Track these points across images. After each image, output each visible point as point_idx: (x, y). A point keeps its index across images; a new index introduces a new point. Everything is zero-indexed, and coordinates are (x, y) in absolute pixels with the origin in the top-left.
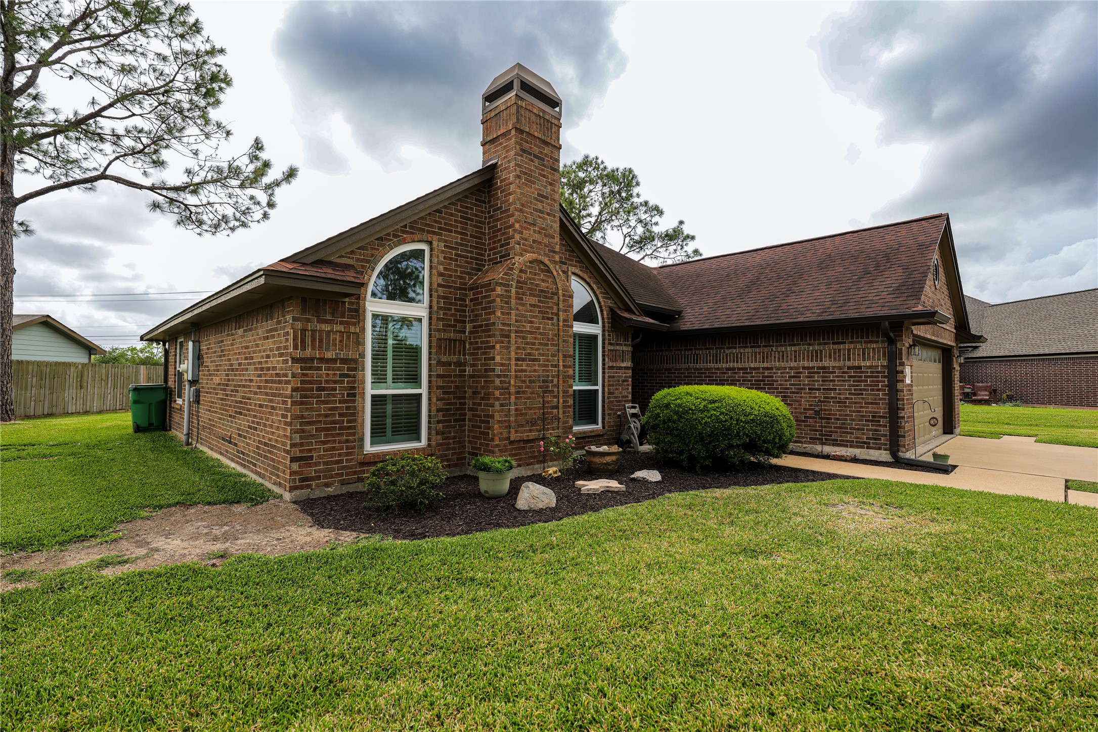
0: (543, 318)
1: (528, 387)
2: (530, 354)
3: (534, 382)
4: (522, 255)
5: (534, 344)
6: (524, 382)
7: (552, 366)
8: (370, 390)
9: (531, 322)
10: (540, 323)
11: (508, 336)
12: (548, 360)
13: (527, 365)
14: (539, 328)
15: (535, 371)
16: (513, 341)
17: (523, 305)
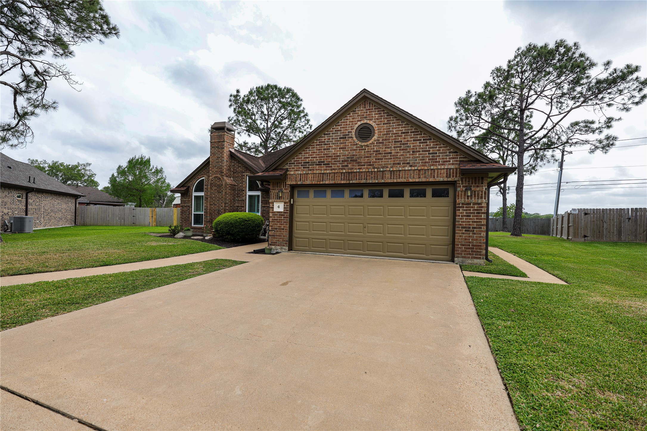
0: (218, 193)
1: (213, 212)
2: (214, 203)
3: (215, 211)
4: (212, 176)
5: (215, 200)
6: (212, 211)
7: (221, 206)
8: (193, 213)
9: (214, 194)
10: (217, 194)
11: (208, 199)
12: (219, 205)
13: (213, 206)
14: (217, 196)
15: (215, 208)
16: (209, 200)
17: (212, 190)
